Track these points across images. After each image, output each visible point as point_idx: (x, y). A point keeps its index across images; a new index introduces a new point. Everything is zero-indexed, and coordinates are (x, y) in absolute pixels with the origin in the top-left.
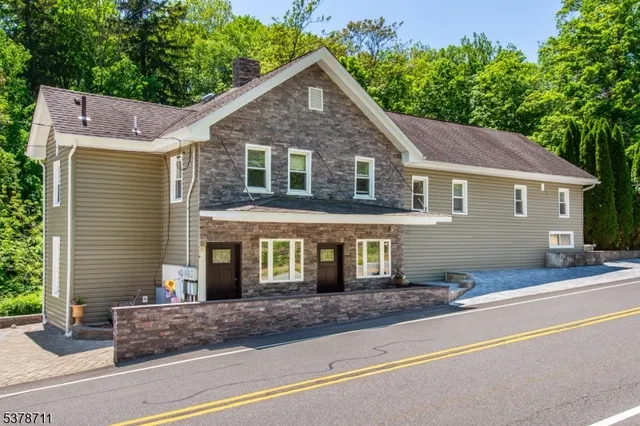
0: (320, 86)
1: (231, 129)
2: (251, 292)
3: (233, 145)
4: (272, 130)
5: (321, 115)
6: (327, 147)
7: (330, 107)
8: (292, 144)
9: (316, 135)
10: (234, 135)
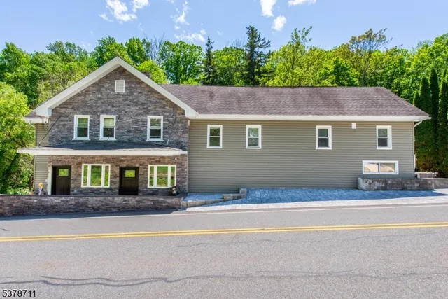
0: (123, 79)
1: (66, 108)
2: (76, 191)
3: (67, 116)
4: (91, 107)
5: (123, 95)
6: (126, 112)
7: (129, 90)
8: (103, 112)
9: (119, 106)
10: (68, 111)
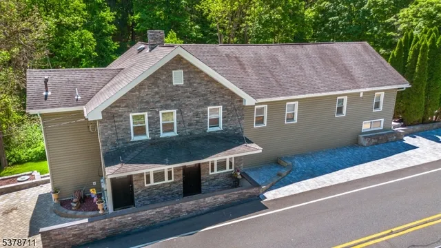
0: (181, 69)
1: (119, 107)
3: (121, 116)
4: (147, 103)
5: (182, 87)
6: (187, 105)
7: (188, 80)
8: (162, 108)
9: (179, 100)
10: (121, 110)
